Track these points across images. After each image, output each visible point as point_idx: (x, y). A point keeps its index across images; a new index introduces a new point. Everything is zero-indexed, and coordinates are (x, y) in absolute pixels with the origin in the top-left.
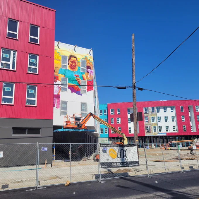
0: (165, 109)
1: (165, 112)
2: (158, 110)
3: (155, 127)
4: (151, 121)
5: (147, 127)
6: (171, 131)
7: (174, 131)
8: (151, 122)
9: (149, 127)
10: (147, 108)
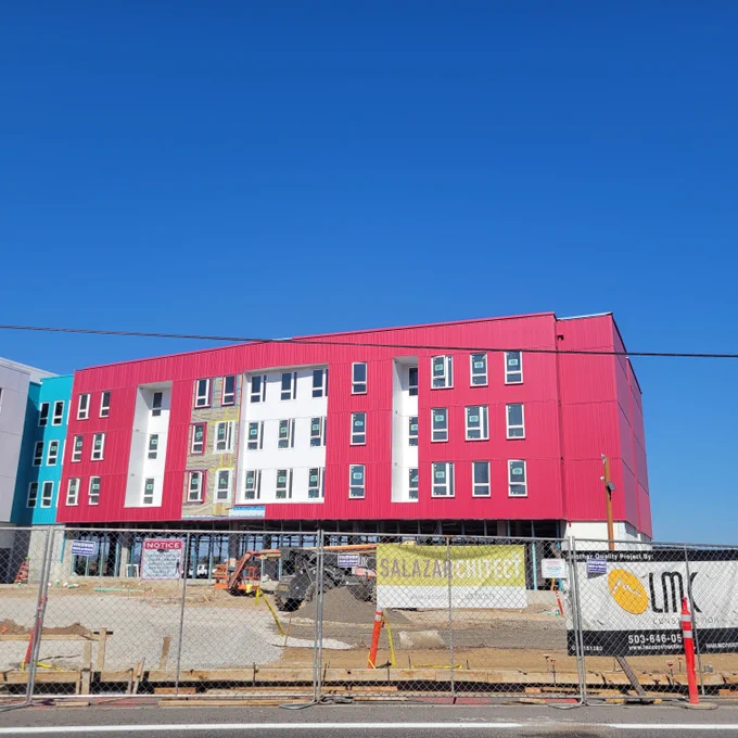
0: (286, 386)
1: (285, 397)
2: (255, 388)
3: (224, 475)
4: (215, 446)
5: (195, 476)
6: (300, 495)
7: (313, 494)
8: (215, 451)
9: (201, 475)
10: (208, 381)
